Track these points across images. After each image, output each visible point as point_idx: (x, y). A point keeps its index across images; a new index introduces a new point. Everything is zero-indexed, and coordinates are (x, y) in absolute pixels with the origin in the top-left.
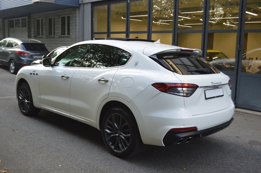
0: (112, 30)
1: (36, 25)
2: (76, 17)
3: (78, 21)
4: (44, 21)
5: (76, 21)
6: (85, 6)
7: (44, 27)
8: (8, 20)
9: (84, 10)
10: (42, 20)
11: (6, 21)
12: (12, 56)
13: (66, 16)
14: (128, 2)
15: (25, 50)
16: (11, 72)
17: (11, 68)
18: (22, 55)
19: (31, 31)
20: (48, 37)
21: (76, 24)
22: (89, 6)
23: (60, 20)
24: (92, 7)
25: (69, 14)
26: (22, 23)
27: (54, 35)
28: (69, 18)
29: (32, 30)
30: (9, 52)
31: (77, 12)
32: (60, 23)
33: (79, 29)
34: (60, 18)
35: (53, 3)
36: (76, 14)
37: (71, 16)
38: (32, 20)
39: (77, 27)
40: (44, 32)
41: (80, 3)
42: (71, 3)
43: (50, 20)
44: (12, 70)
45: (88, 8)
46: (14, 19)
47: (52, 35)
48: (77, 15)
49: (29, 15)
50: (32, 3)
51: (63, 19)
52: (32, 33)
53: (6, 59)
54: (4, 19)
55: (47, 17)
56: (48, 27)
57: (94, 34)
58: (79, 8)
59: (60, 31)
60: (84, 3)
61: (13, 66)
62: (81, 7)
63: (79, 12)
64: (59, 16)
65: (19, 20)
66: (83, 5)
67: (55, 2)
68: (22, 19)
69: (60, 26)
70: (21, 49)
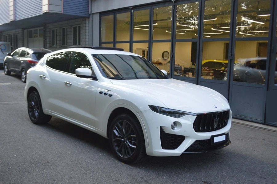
0: (118, 40)
1: (51, 35)
2: (86, 27)
3: (87, 31)
4: (58, 31)
5: (86, 31)
6: (95, 16)
7: (58, 37)
8: (28, 30)
9: (93, 20)
10: (56, 30)
11: (26, 31)
12: (23, 65)
13: (77, 26)
14: (132, 12)
15: (35, 59)
16: (22, 80)
17: (22, 76)
18: (33, 64)
19: (46, 41)
20: (62, 47)
21: (86, 34)
22: (98, 16)
23: (72, 30)
24: (100, 17)
25: (80, 24)
26: (40, 33)
27: (67, 45)
28: (80, 27)
29: (48, 40)
30: (21, 61)
31: (87, 22)
32: (72, 33)
33: (88, 39)
34: (73, 28)
35: (62, 14)
36: (86, 23)
37: (81, 26)
38: (48, 30)
39: (87, 37)
40: (58, 42)
41: (89, 13)
42: (80, 13)
43: (64, 30)
44: (23, 78)
45: (97, 18)
46: (33, 29)
47: (65, 45)
48: (87, 25)
49: (45, 25)
50: (42, 14)
51: (75, 29)
52: (47, 43)
53: (19, 68)
54: (23, 29)
55: (61, 27)
56: (62, 37)
57: (102, 44)
58: (88, 18)
59: (72, 41)
60: (93, 13)
61: (24, 75)
62: (91, 16)
63: (89, 22)
64: (71, 26)
65: (37, 30)
66: (92, 15)
67: (63, 12)
68: (40, 30)
69: (72, 36)
70: (32, 58)
